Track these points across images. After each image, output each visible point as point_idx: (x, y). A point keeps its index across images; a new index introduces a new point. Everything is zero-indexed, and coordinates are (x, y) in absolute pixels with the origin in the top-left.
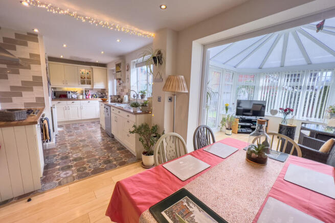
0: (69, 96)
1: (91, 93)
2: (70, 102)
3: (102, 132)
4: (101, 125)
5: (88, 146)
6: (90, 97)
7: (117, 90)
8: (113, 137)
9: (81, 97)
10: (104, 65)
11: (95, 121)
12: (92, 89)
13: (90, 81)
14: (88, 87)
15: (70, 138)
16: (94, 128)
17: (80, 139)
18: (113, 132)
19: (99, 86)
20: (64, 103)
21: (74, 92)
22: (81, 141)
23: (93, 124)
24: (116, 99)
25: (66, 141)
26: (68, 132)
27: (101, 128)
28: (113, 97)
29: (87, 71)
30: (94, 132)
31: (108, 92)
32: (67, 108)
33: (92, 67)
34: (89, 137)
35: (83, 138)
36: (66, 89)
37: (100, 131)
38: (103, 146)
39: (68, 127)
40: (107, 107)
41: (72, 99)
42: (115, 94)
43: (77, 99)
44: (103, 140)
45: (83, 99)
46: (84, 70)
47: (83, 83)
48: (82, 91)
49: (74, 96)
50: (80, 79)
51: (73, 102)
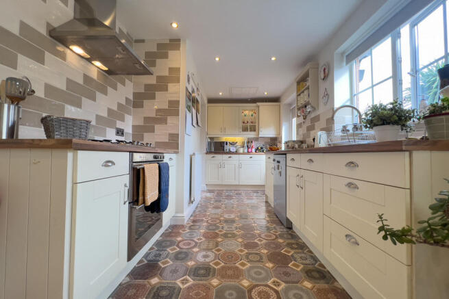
0: (227, 148)
1: (255, 145)
6: (254, 150)
7: (297, 134)
9: (241, 150)
10: (276, 100)
11: (259, 189)
13: (255, 126)
14: (252, 135)
18: (292, 215)
19: (267, 132)
21: (233, 144)
22: (226, 221)
23: (255, 194)
24: (296, 146)
25: (205, 216)
28: (290, 144)
39: (219, 194)
40: (278, 158)
41: (230, 153)
42: (294, 138)
43: (236, 153)
45: (244, 154)
46: (247, 111)
47: (245, 129)
48: (243, 143)
49: (233, 149)
50: (241, 124)
51: (230, 157)
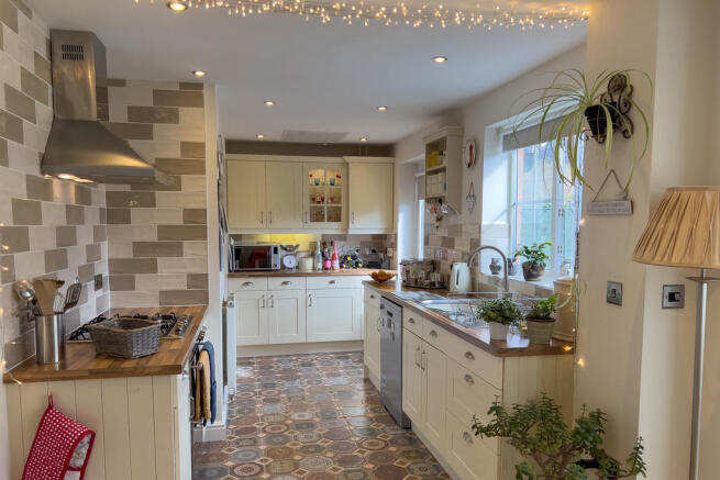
0: (275, 260)
1: (339, 249)
2: (275, 282)
3: (370, 400)
4: (367, 370)
5: (319, 449)
6: (337, 263)
7: (427, 241)
8: (407, 425)
9: (309, 264)
10: (384, 150)
11: (349, 351)
12: (343, 237)
13: (339, 209)
14: (332, 228)
15: (269, 409)
16: (342, 380)
17: (295, 416)
18: (410, 407)
19: (366, 224)
20: (261, 284)
21: (290, 249)
22: (299, 426)
23: (342, 363)
24: (422, 274)
25: (255, 419)
26: (265, 386)
27: (367, 380)
28: (411, 268)
29: (331, 176)
30: (344, 394)
31: (394, 246)
32: (266, 303)
33: (348, 159)
34: (328, 414)
35: (308, 416)
36: (268, 238)
37: (362, 394)
38: (372, 458)
39: (265, 365)
40: (389, 307)
41: (283, 272)
42: (421, 257)
43: (298, 272)
44: (371, 432)
45: (315, 273)
46: (322, 172)
47: (317, 216)
48: (313, 245)
49: (290, 262)
50: (308, 204)
51: (285, 283)
